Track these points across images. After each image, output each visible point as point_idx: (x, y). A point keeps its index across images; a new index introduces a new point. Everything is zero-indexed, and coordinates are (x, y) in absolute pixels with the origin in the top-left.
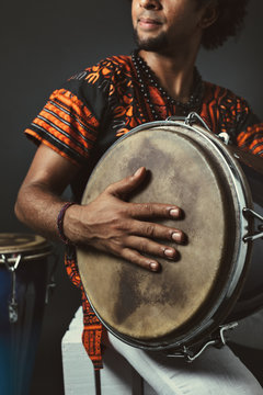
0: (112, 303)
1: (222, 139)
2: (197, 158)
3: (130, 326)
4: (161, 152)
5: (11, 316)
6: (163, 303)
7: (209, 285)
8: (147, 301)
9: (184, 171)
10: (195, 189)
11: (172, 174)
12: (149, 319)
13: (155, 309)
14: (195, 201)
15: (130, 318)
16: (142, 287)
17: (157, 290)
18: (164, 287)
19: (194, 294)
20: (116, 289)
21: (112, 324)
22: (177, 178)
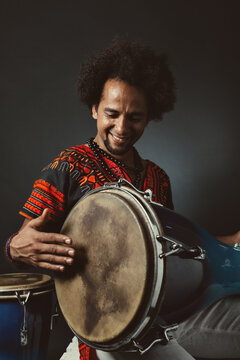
0: (83, 321)
1: (148, 195)
2: (124, 207)
3: (96, 335)
4: (101, 208)
5: (22, 340)
6: (115, 312)
7: (141, 292)
8: (105, 313)
9: (117, 218)
10: (125, 228)
11: (110, 221)
12: (107, 326)
13: (110, 318)
14: (126, 236)
15: (95, 329)
16: (101, 305)
17: (110, 304)
18: (114, 301)
19: (133, 301)
20: (84, 310)
21: (84, 336)
22: (114, 223)
